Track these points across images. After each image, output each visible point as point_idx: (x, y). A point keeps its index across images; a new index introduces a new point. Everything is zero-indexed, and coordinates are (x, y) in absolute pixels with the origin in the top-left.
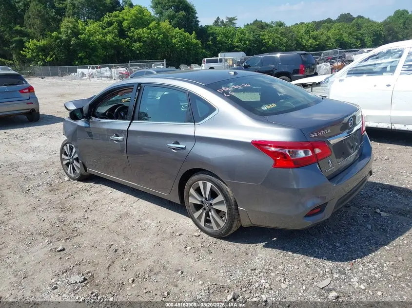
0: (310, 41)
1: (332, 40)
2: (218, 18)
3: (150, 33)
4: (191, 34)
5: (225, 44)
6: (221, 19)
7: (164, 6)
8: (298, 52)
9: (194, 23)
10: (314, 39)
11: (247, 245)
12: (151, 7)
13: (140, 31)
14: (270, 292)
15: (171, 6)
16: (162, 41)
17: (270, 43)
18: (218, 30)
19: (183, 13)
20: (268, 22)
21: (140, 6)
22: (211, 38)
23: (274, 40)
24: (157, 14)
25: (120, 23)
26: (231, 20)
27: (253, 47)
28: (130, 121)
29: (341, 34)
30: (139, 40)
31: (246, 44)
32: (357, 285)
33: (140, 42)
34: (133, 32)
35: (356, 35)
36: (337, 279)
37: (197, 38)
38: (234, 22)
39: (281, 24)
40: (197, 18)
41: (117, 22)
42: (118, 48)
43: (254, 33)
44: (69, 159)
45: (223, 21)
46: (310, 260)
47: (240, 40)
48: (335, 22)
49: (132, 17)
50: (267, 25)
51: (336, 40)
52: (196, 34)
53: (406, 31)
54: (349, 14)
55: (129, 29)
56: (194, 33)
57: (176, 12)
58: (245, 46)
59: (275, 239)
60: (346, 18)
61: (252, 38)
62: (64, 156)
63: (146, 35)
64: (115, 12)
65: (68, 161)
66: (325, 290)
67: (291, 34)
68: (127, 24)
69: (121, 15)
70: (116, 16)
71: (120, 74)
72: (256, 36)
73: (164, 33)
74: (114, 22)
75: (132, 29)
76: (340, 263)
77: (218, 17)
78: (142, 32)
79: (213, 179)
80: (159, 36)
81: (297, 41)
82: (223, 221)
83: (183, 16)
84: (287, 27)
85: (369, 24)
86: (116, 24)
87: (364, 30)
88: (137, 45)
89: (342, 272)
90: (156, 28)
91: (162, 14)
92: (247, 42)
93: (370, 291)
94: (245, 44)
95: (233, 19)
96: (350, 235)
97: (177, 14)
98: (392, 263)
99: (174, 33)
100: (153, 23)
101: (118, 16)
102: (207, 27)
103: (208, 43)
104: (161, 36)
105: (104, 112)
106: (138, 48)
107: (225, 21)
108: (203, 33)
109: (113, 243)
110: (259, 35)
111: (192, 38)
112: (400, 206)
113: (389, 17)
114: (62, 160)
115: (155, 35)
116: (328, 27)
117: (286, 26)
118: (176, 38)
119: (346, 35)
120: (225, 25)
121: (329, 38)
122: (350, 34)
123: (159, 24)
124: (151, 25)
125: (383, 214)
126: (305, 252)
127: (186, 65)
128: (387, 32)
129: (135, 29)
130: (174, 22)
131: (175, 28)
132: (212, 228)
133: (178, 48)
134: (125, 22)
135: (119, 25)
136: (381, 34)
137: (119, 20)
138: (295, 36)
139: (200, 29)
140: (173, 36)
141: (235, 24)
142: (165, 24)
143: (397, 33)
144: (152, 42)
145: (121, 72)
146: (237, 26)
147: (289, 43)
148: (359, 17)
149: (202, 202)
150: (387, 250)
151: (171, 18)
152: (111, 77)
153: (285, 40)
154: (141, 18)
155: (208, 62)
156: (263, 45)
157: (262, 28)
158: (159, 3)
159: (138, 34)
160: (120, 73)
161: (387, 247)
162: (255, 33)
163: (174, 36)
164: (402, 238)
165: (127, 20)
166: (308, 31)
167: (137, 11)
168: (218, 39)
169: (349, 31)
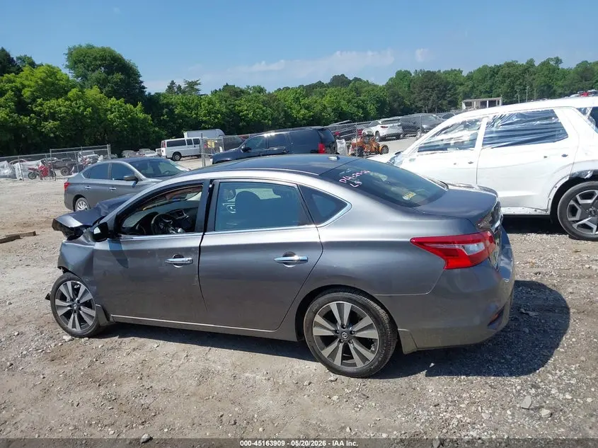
0: (303, 111)
1: (329, 109)
2: (173, 83)
3: (71, 105)
4: (135, 106)
5: (187, 119)
6: (177, 84)
7: (88, 66)
8: (315, 127)
9: (137, 90)
10: (307, 108)
11: (406, 379)
12: (67, 66)
13: (53, 102)
14: (476, 427)
15: (100, 65)
16: (90, 118)
17: (250, 115)
18: (175, 99)
19: (118, 76)
20: (243, 87)
21: (49, 66)
22: (165, 110)
23: (254, 111)
24: (77, 77)
25: (18, 92)
26: (192, 85)
27: (228, 122)
28: (202, 234)
29: (339, 102)
30: (53, 116)
31: (218, 119)
32: (561, 396)
33: (55, 120)
34: (41, 105)
35: (357, 102)
36: (536, 396)
37: (146, 111)
38: (196, 87)
39: (261, 90)
40: (142, 82)
41: (12, 91)
42: (17, 130)
43: (226, 102)
44: (70, 306)
45: (180, 87)
46: (491, 380)
47: (209, 113)
48: (328, 86)
49: (37, 82)
50: (242, 91)
51: (334, 109)
52: (143, 105)
53: (413, 96)
54: (343, 75)
55: (34, 100)
56: (140, 104)
57: (108, 74)
58: (216, 120)
59: (432, 364)
60: (340, 81)
61: (224, 110)
62: (58, 302)
63: (63, 109)
64: (7, 75)
65: (69, 308)
66: (532, 409)
67: (276, 103)
68: (29, 93)
69: (18, 80)
70: (10, 81)
71: (31, 171)
72: (230, 107)
73: (92, 106)
74: (7, 90)
75: (39, 101)
76: (525, 377)
77: (173, 81)
78: (58, 105)
79: (354, 296)
80: (85, 110)
81: (285, 111)
82: (373, 352)
83: (120, 79)
84: (269, 93)
85: (370, 88)
86: (10, 93)
87: (365, 96)
88: (50, 124)
89: (535, 386)
90: (79, 98)
91: (86, 78)
92: (219, 115)
93: (579, 400)
94: (216, 117)
95: (195, 83)
96: (512, 342)
97: (110, 77)
98: (578, 365)
99: (109, 106)
100: (74, 90)
101: (14, 82)
102: (158, 95)
103: (162, 118)
104: (89, 109)
105: (132, 226)
106: (51, 129)
107: (183, 86)
108: (152, 104)
109: (221, 413)
110: (235, 105)
111: (138, 111)
112: (540, 302)
113: (391, 79)
114: (55, 308)
115: (78, 108)
116: (321, 93)
117: (267, 92)
118: (112, 113)
119: (345, 102)
120: (184, 92)
121: (325, 108)
122: (349, 101)
123: (83, 93)
124: (70, 94)
125: (531, 314)
126: (479, 373)
127: (132, 151)
128: (391, 98)
129: (43, 100)
130: (107, 89)
131: (110, 97)
132: (354, 365)
133: (117, 126)
134: (26, 89)
135: (15, 94)
136: (385, 101)
137: (16, 87)
138: (281, 105)
139: (148, 99)
140: (107, 110)
141: (198, 90)
142: (93, 93)
143: (403, 98)
144: (74, 120)
145: (30, 167)
146: (201, 93)
147: (276, 114)
148: (356, 79)
149: (336, 331)
150: (562, 352)
151: (102, 84)
152: (13, 176)
153: (269, 111)
154: (53, 84)
155: (170, 145)
156: (242, 120)
157: (237, 96)
158: (80, 62)
159: (50, 108)
160: (30, 169)
161: (560, 349)
162: (228, 103)
163: (110, 110)
164: (568, 337)
165: (29, 86)
166: (298, 98)
167: (45, 72)
168: (177, 112)
169: (347, 97)
